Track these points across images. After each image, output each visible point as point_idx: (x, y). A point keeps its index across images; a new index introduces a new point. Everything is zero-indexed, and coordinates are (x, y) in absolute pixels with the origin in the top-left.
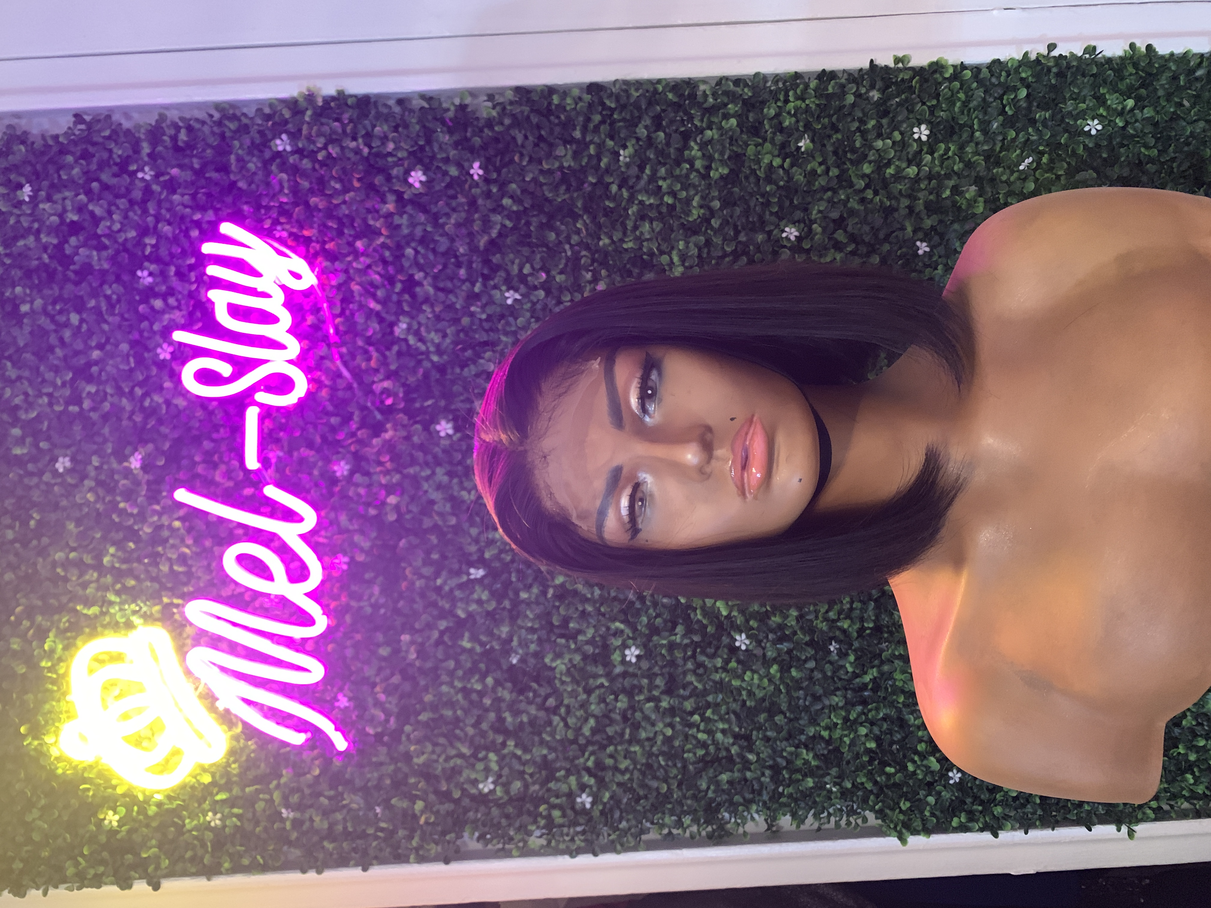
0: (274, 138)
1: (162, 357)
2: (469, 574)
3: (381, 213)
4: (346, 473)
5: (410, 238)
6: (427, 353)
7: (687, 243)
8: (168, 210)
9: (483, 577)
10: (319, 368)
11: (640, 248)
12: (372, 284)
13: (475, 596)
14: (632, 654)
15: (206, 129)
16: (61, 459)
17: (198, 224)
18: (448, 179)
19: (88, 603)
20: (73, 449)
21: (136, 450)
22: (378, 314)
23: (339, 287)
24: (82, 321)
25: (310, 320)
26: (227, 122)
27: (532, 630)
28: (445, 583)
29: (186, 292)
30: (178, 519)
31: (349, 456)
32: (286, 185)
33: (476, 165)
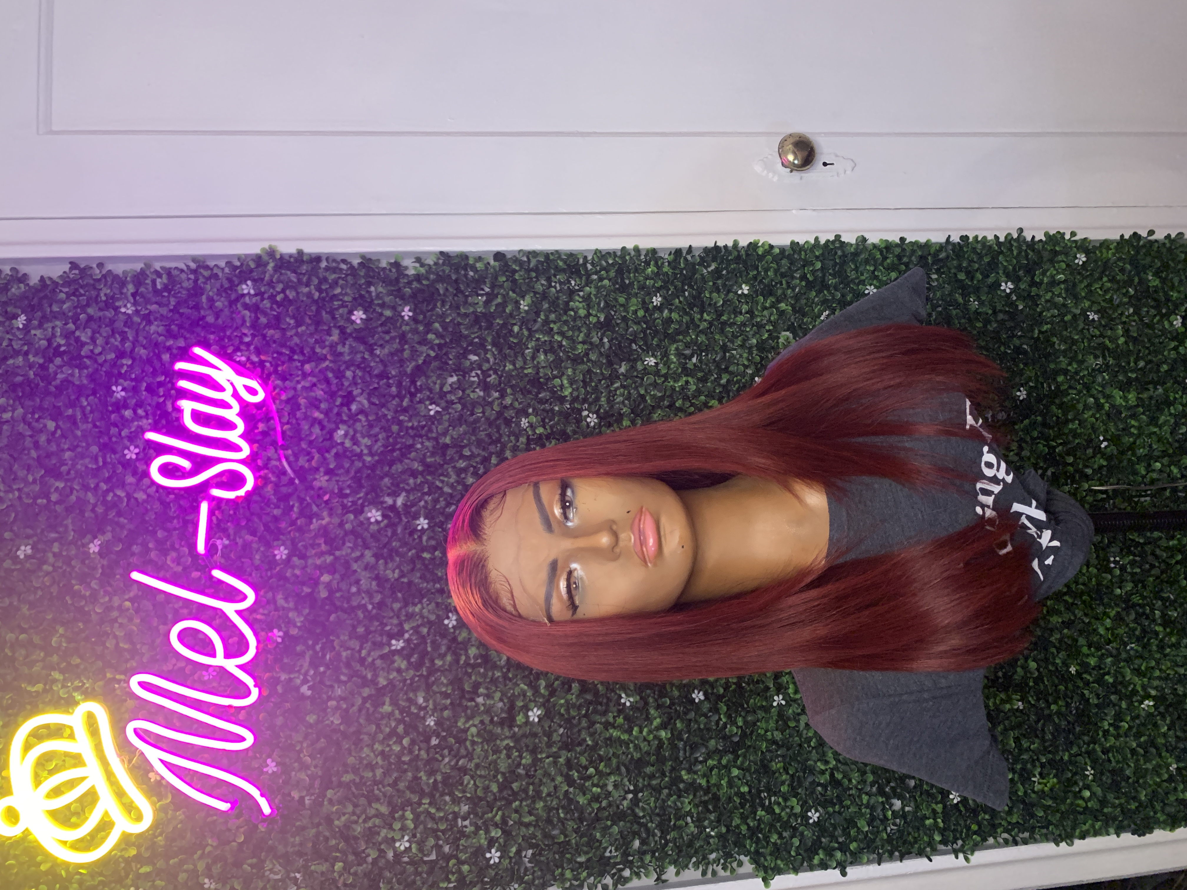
0: (240, 283)
1: (128, 457)
2: (390, 645)
3: (327, 343)
4: (284, 557)
5: (349, 365)
6: (360, 456)
7: (574, 370)
8: (145, 338)
9: (403, 648)
10: (266, 467)
11: (538, 373)
12: (316, 399)
13: (396, 665)
14: (535, 714)
15: (183, 276)
16: (23, 548)
17: (169, 349)
18: (383, 319)
19: (33, 681)
20: (35, 539)
21: (95, 537)
22: (320, 422)
23: (288, 401)
24: (57, 427)
25: (261, 427)
26: (202, 271)
27: (446, 695)
28: (369, 654)
29: (154, 403)
30: (129, 600)
31: (288, 543)
32: (248, 319)
33: (407, 308)
